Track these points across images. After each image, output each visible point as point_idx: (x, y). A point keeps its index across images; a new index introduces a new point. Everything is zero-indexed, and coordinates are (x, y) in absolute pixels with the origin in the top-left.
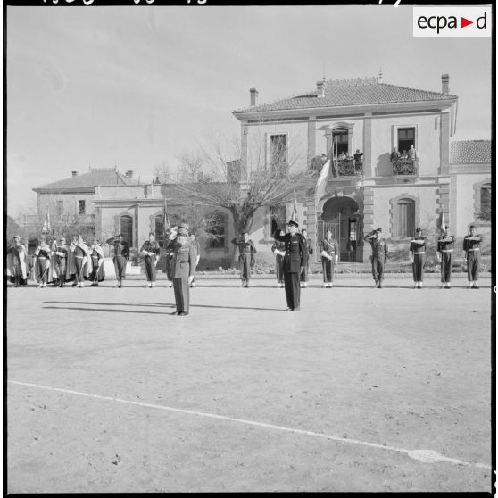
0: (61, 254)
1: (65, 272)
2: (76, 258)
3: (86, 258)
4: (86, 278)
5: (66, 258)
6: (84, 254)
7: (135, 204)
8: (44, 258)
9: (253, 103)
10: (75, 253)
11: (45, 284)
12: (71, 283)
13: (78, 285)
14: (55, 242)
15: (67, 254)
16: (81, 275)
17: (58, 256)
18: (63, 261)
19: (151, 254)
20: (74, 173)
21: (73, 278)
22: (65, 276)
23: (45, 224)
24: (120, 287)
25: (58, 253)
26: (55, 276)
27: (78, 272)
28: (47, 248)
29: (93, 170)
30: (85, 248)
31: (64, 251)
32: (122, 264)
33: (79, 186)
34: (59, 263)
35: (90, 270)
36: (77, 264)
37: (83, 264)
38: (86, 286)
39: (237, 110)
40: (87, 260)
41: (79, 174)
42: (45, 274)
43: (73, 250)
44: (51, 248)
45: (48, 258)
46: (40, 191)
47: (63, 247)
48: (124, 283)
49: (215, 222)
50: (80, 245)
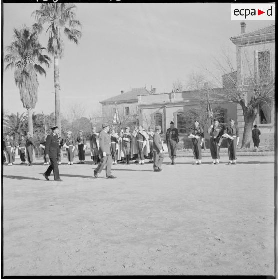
0: (127, 140)
1: (130, 153)
2: (138, 142)
3: (145, 142)
4: (146, 157)
5: (131, 142)
6: (144, 139)
7: (164, 106)
8: (115, 143)
9: (243, 32)
10: (137, 138)
11: (116, 162)
12: (134, 161)
13: (140, 163)
14: (122, 131)
15: (131, 139)
16: (143, 155)
17: (125, 141)
18: (129, 145)
19: (197, 137)
20: (122, 92)
21: (136, 157)
22: (130, 156)
23: (115, 117)
24: (173, 164)
25: (125, 139)
26: (123, 156)
27: (140, 153)
28: (116, 136)
29: (133, 89)
30: (145, 134)
31: (129, 137)
32: (174, 146)
33: (125, 99)
34: (126, 146)
35: (149, 151)
36: (139, 147)
37: (144, 146)
38: (146, 163)
39: (233, 37)
40: (146, 144)
41: (125, 92)
42: (115, 155)
43: (135, 136)
44: (119, 135)
45: (117, 142)
46: (104, 103)
47: (128, 134)
48: (176, 160)
49: (219, 115)
50: (141, 132)
